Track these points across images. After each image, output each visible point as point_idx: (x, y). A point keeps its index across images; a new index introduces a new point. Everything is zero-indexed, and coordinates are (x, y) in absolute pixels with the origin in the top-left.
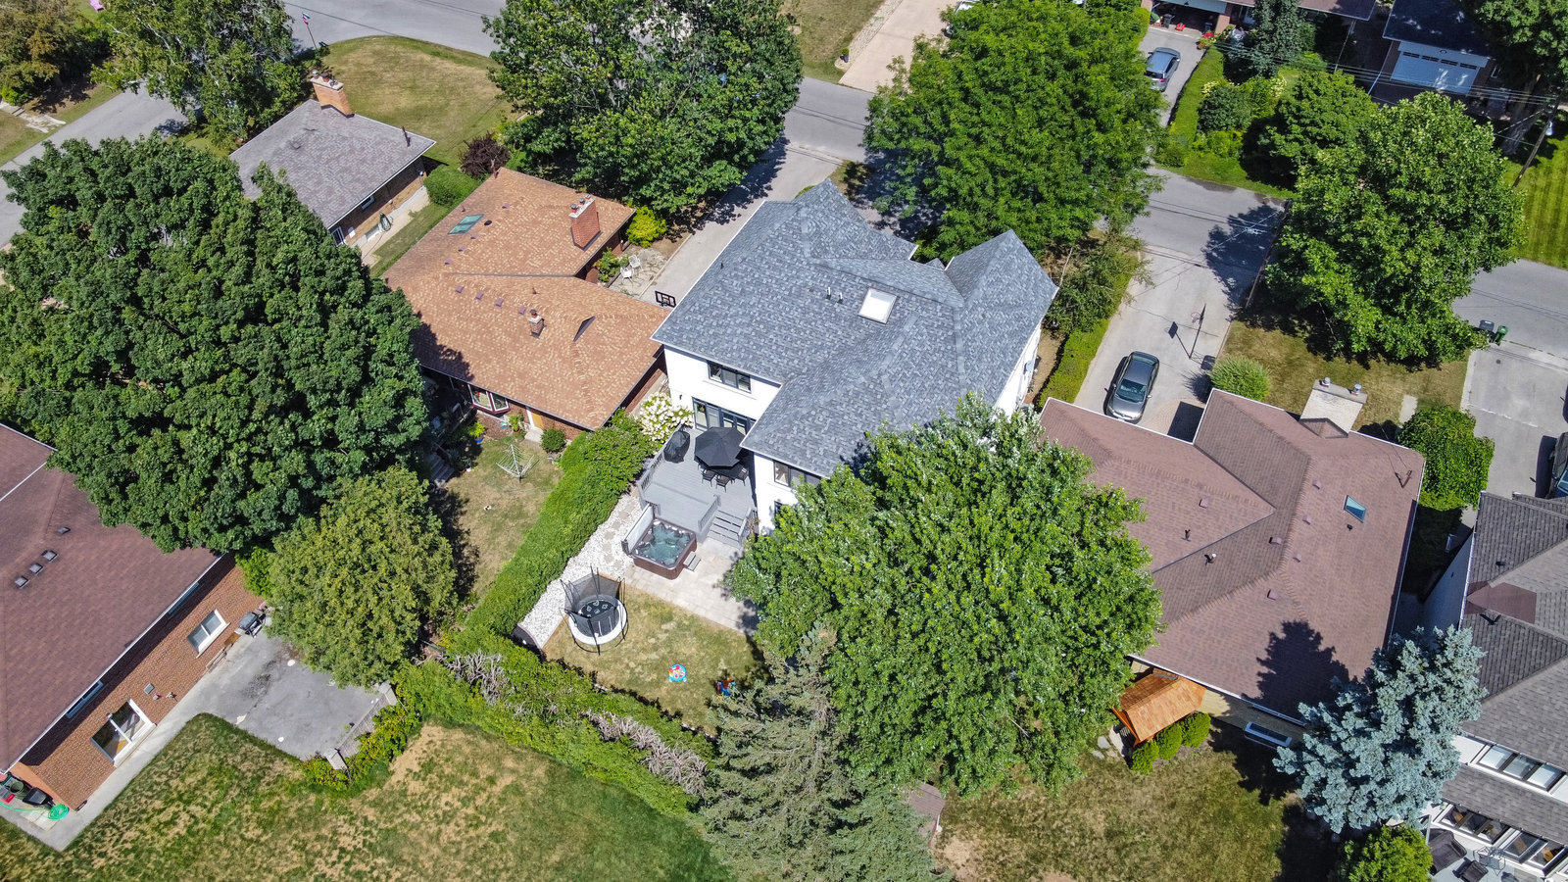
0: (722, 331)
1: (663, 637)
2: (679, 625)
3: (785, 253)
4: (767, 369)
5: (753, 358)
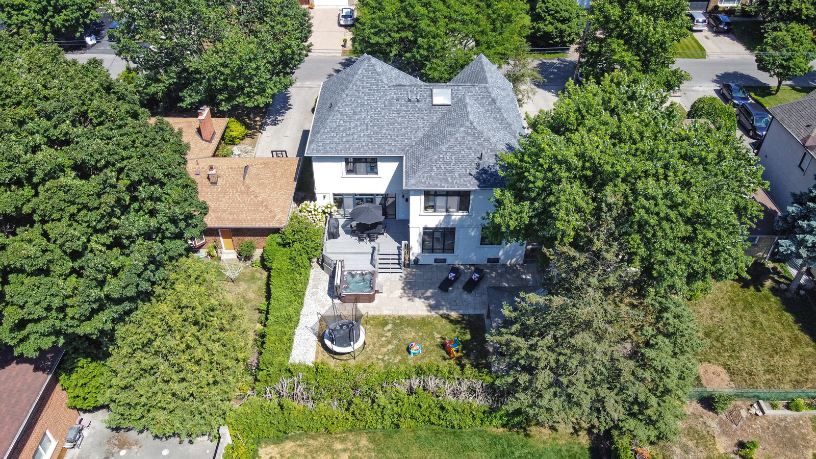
0: (351, 138)
1: (389, 334)
2: (395, 324)
3: (371, 85)
4: (390, 150)
5: (379, 146)
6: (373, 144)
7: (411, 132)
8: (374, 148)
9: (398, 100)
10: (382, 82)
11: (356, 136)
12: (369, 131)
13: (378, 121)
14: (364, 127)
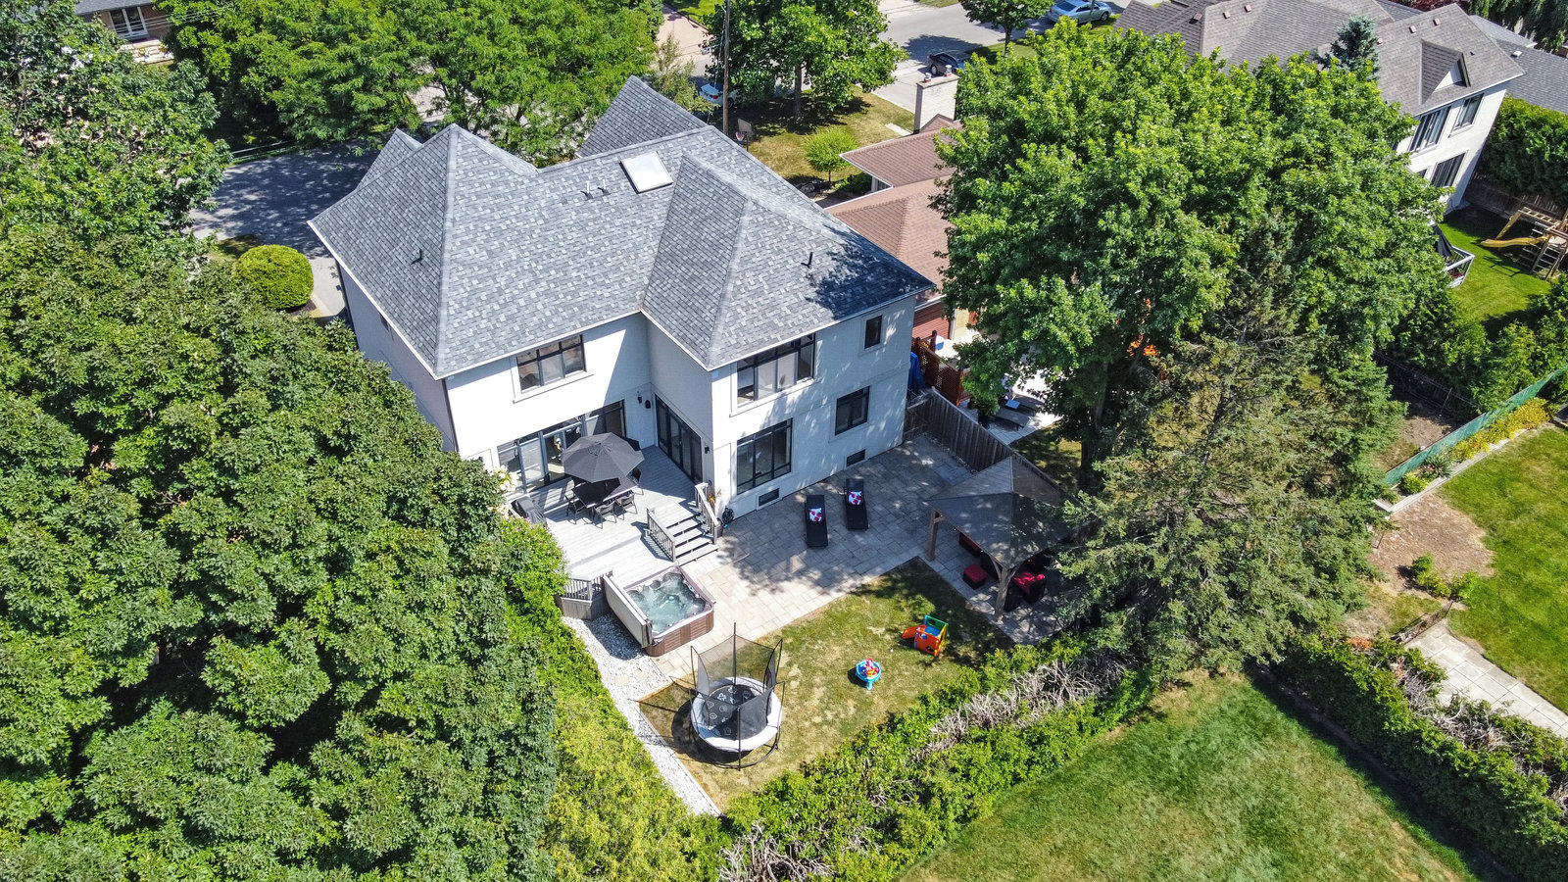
0: (514, 308)
2: (789, 648)
3: (493, 185)
4: (608, 308)
5: (580, 308)
6: (566, 307)
7: (628, 258)
8: (574, 315)
9: (565, 202)
10: (512, 173)
11: (522, 302)
12: (544, 284)
13: (548, 256)
14: (528, 278)
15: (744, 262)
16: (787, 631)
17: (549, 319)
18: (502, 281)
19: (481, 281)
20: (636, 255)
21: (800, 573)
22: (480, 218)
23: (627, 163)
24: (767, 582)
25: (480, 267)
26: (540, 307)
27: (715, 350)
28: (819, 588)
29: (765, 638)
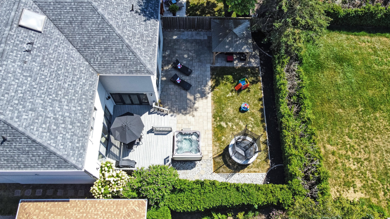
1: (230, 124)
2: (220, 121)
4: (90, 85)
6: (80, 99)
7: (72, 61)
9: (25, 62)
11: (67, 114)
15: (119, 27)
16: (214, 117)
17: (82, 109)
18: (51, 115)
19: (45, 123)
20: (72, 57)
21: (195, 99)
22: (8, 101)
23: (22, 23)
24: (191, 110)
25: (37, 119)
26: (74, 109)
27: (149, 66)
28: (204, 98)
29: (213, 124)
